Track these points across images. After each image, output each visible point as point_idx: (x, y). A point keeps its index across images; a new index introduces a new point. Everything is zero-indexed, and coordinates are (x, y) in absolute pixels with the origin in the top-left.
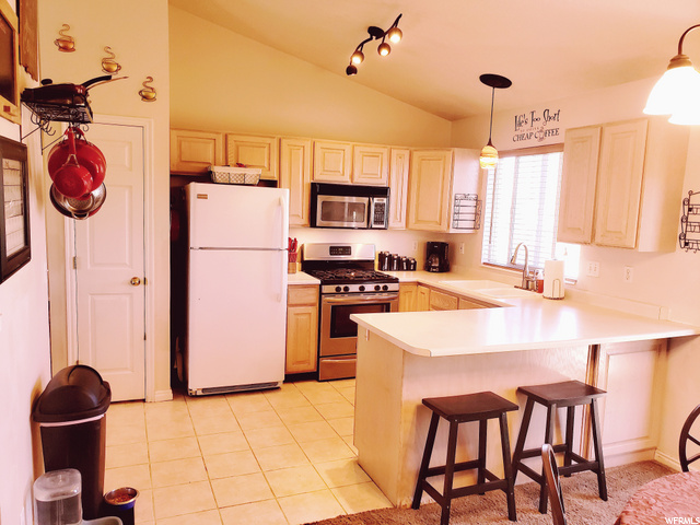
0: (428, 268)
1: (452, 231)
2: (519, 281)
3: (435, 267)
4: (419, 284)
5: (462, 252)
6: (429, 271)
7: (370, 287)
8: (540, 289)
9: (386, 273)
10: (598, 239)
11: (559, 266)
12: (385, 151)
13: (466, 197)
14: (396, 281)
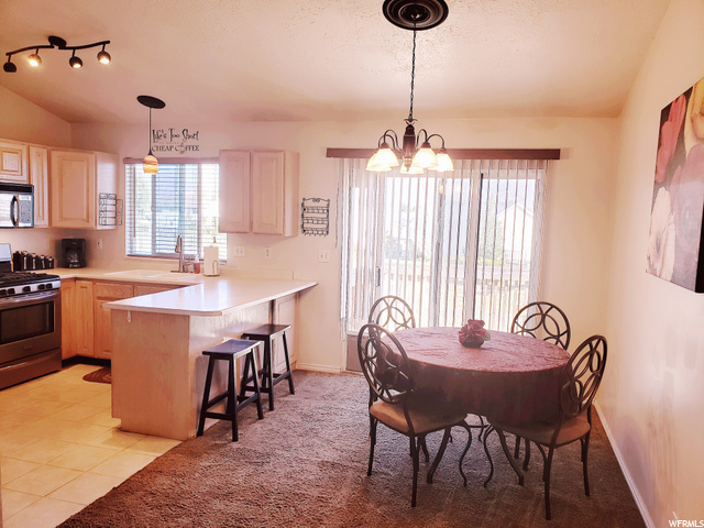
0: (66, 265)
1: (99, 228)
2: (176, 267)
3: (74, 263)
4: (76, 279)
5: (100, 247)
6: (68, 267)
7: (34, 287)
8: (197, 269)
9: (38, 272)
10: (255, 229)
11: (213, 250)
12: (24, 148)
13: (108, 196)
14: (55, 277)
